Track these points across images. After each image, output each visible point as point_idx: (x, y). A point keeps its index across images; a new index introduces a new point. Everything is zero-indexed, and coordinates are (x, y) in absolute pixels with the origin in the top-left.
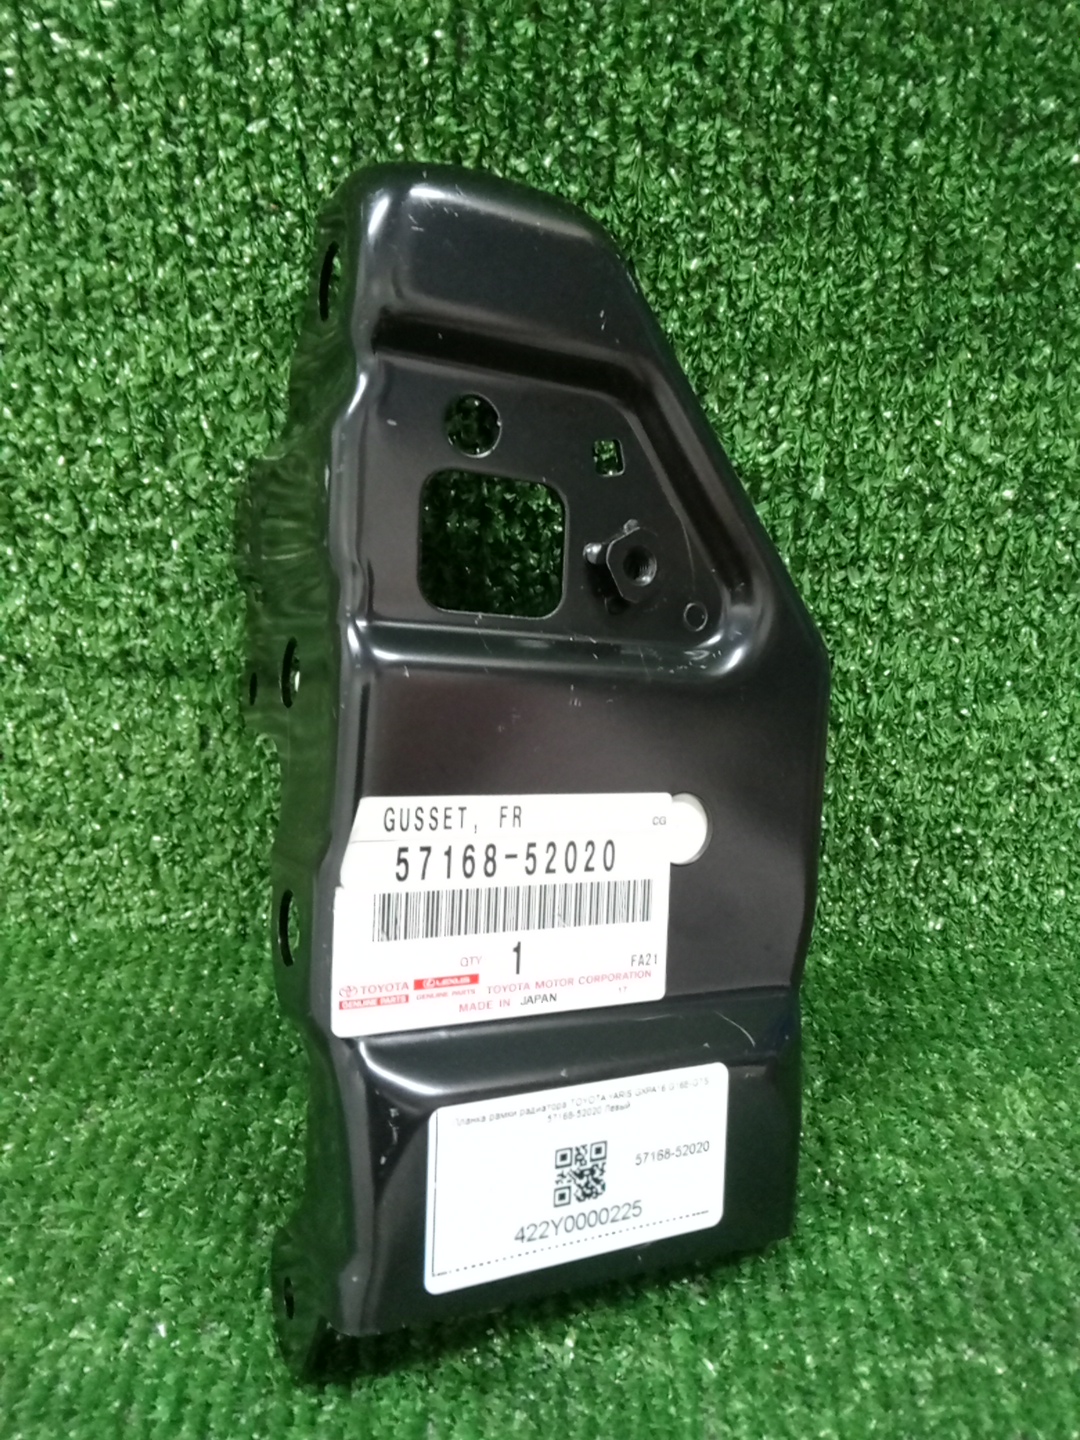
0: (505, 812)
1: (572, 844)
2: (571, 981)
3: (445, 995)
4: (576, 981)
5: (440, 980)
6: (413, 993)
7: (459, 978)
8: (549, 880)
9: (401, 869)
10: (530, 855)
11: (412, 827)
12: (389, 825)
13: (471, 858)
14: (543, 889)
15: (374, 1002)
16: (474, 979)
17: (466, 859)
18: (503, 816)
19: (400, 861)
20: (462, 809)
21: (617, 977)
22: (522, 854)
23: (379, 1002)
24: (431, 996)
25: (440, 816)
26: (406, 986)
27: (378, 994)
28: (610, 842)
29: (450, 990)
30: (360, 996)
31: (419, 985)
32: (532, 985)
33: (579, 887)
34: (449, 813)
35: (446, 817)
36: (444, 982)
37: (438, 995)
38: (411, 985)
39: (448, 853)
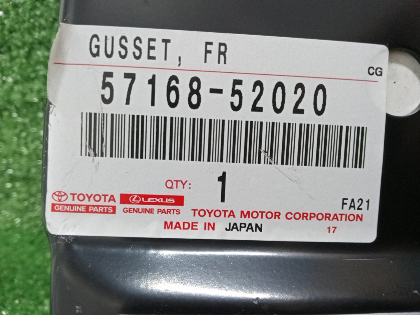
0: (209, 47)
1: (280, 84)
2: (277, 215)
3: (151, 211)
4: (283, 216)
5: (146, 197)
6: (120, 207)
7: (164, 197)
8: (256, 117)
9: (107, 92)
10: (235, 92)
11: (116, 55)
12: (95, 51)
13: (176, 89)
14: (249, 125)
15: (83, 209)
16: (179, 200)
17: (170, 89)
18: (207, 52)
19: (106, 85)
20: (166, 41)
21: (327, 217)
22: (228, 90)
23: (87, 209)
24: (137, 211)
25: (144, 47)
26: (112, 198)
27: (86, 202)
28: (321, 87)
29: (156, 207)
30: (70, 201)
31: (125, 199)
32: (238, 214)
33: (288, 127)
34: (152, 44)
35: (151, 48)
36: (149, 200)
37: (145, 211)
38: (118, 198)
39: (152, 82)
